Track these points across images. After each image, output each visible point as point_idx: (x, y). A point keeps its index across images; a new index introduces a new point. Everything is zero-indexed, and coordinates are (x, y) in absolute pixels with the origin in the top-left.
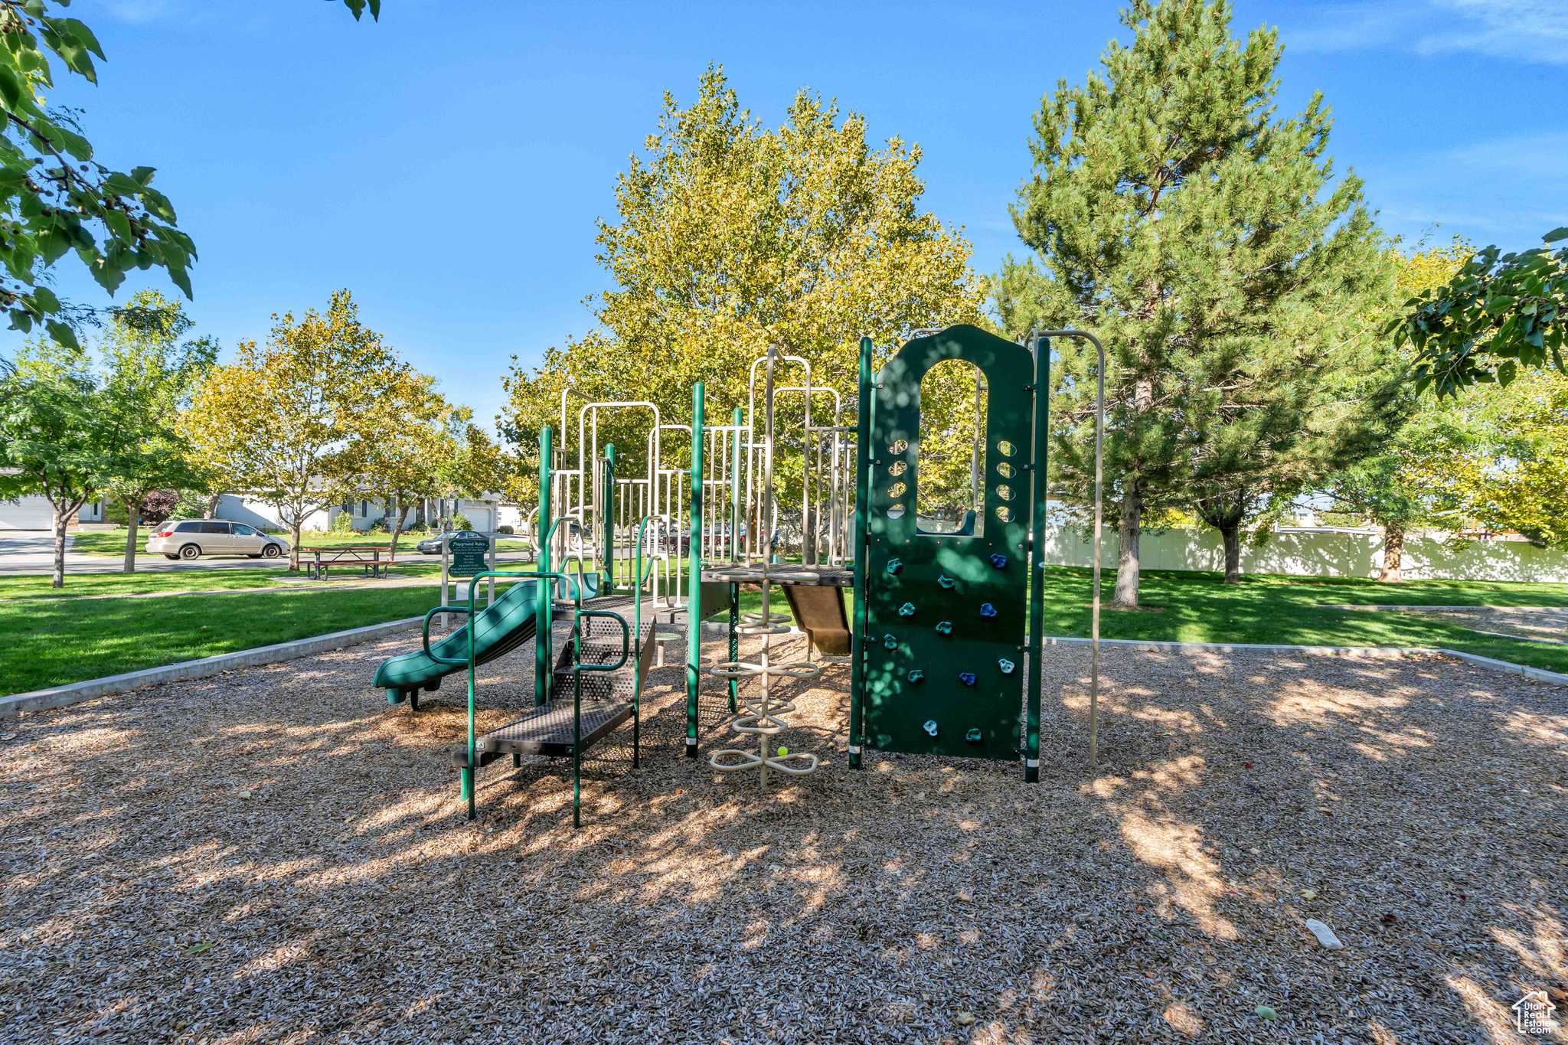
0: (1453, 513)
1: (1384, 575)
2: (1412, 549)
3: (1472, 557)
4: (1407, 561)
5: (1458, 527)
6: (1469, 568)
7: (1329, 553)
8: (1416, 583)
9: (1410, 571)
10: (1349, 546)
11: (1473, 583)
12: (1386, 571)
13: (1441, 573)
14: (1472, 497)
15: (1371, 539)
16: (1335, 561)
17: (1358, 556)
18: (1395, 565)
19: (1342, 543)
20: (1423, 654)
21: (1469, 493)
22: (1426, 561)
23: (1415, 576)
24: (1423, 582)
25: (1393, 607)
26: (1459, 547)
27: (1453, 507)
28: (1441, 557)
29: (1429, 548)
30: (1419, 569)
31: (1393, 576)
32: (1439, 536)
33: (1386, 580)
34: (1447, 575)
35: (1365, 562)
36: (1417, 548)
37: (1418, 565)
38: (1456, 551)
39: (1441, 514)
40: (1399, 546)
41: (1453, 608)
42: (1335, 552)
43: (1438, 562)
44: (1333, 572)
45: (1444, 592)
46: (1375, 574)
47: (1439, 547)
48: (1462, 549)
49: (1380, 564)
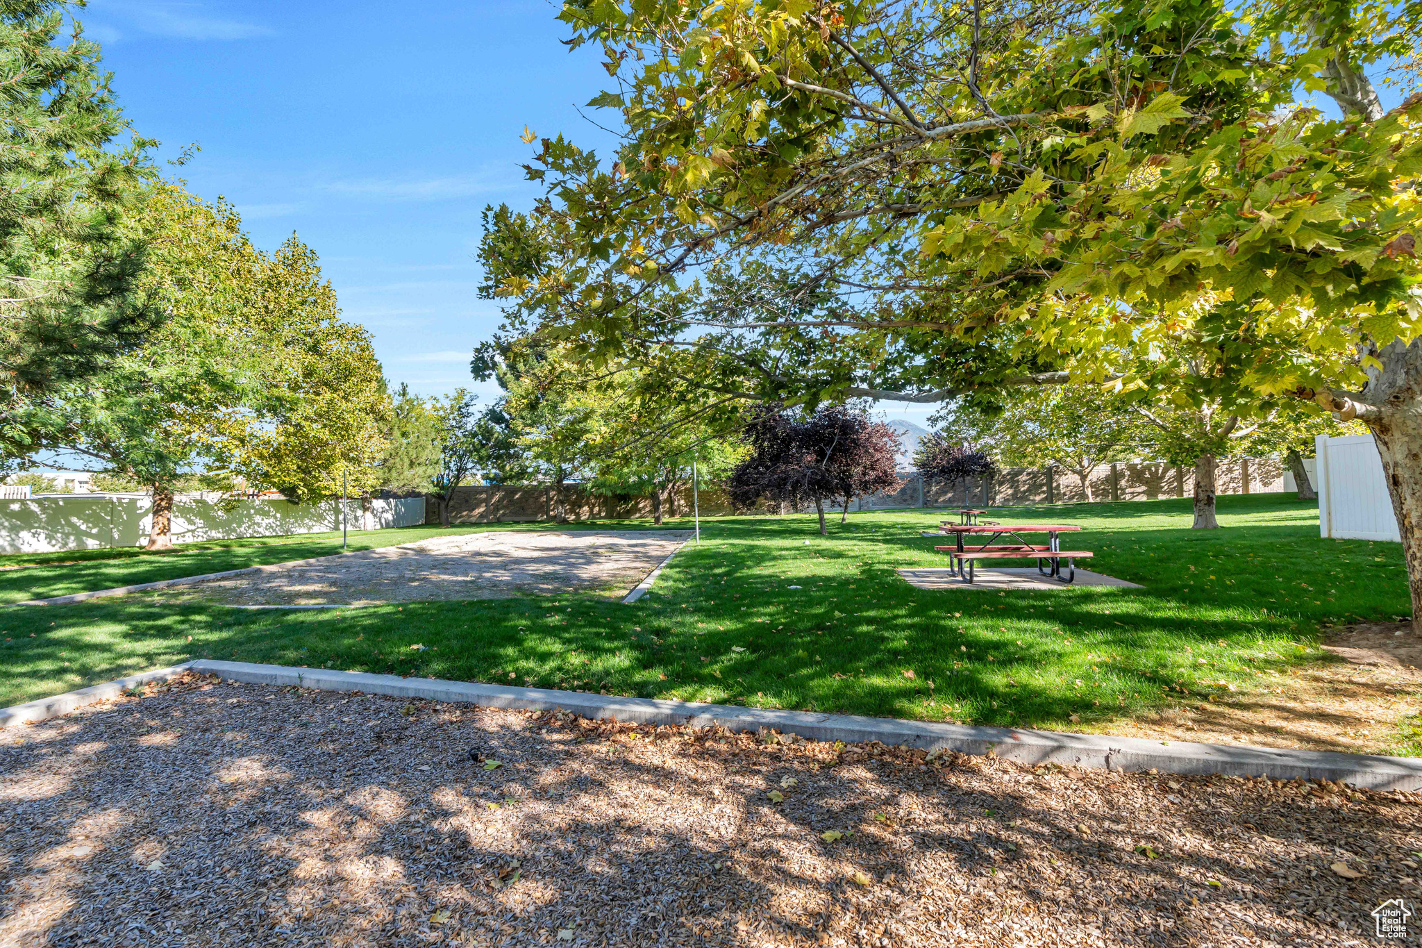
0: (223, 473)
1: (153, 542)
2: (184, 511)
3: (242, 516)
4: (178, 524)
5: (229, 488)
6: (239, 526)
7: (86, 521)
8: (187, 546)
9: (183, 534)
10: (112, 512)
11: (244, 541)
12: (155, 537)
13: (214, 534)
14: (239, 454)
15: (139, 504)
16: (94, 531)
17: (124, 523)
18: (165, 531)
19: (104, 508)
20: (163, 680)
21: (236, 452)
22: (199, 522)
23: (189, 539)
24: (196, 546)
25: (148, 586)
26: (229, 507)
27: (223, 467)
28: (214, 518)
29: (203, 509)
30: (193, 531)
31: (162, 543)
32: (212, 497)
33: (154, 548)
34: (220, 536)
35: (132, 527)
36: (190, 510)
37: (193, 527)
38: (227, 511)
39: (211, 474)
40: (169, 508)
41: (219, 575)
42: (95, 520)
43: (212, 523)
44: (92, 544)
45: (214, 555)
46: (144, 542)
47: (211, 507)
48: (233, 508)
49: (148, 529)
